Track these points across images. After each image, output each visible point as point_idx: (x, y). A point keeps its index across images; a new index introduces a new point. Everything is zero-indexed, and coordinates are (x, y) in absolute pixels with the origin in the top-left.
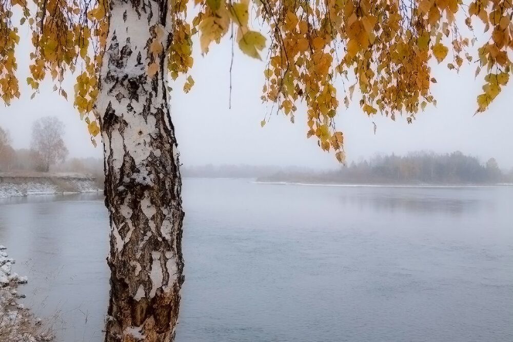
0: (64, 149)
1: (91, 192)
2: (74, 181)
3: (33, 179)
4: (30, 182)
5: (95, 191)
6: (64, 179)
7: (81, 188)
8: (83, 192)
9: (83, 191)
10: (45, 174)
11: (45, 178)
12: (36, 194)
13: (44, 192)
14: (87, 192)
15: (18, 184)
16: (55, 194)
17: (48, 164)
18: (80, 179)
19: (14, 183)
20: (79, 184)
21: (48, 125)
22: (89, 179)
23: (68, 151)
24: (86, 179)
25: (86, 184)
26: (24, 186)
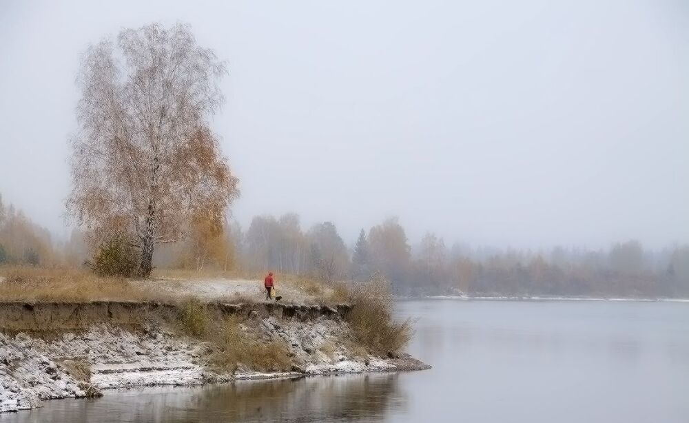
0: (221, 174)
1: (343, 372)
2: (270, 322)
3: (109, 312)
4: (94, 328)
5: (357, 366)
6: (231, 310)
7: (300, 354)
8: (314, 374)
9: (311, 368)
10: (138, 288)
11: (154, 306)
12: (129, 386)
13: (158, 376)
14: (326, 373)
15: (46, 334)
16: (206, 381)
17: (147, 241)
18: (290, 312)
19: (32, 333)
20: (292, 332)
21: (148, 64)
22: (326, 311)
23: (235, 181)
24: (313, 310)
25: (320, 332)
26: (73, 346)
